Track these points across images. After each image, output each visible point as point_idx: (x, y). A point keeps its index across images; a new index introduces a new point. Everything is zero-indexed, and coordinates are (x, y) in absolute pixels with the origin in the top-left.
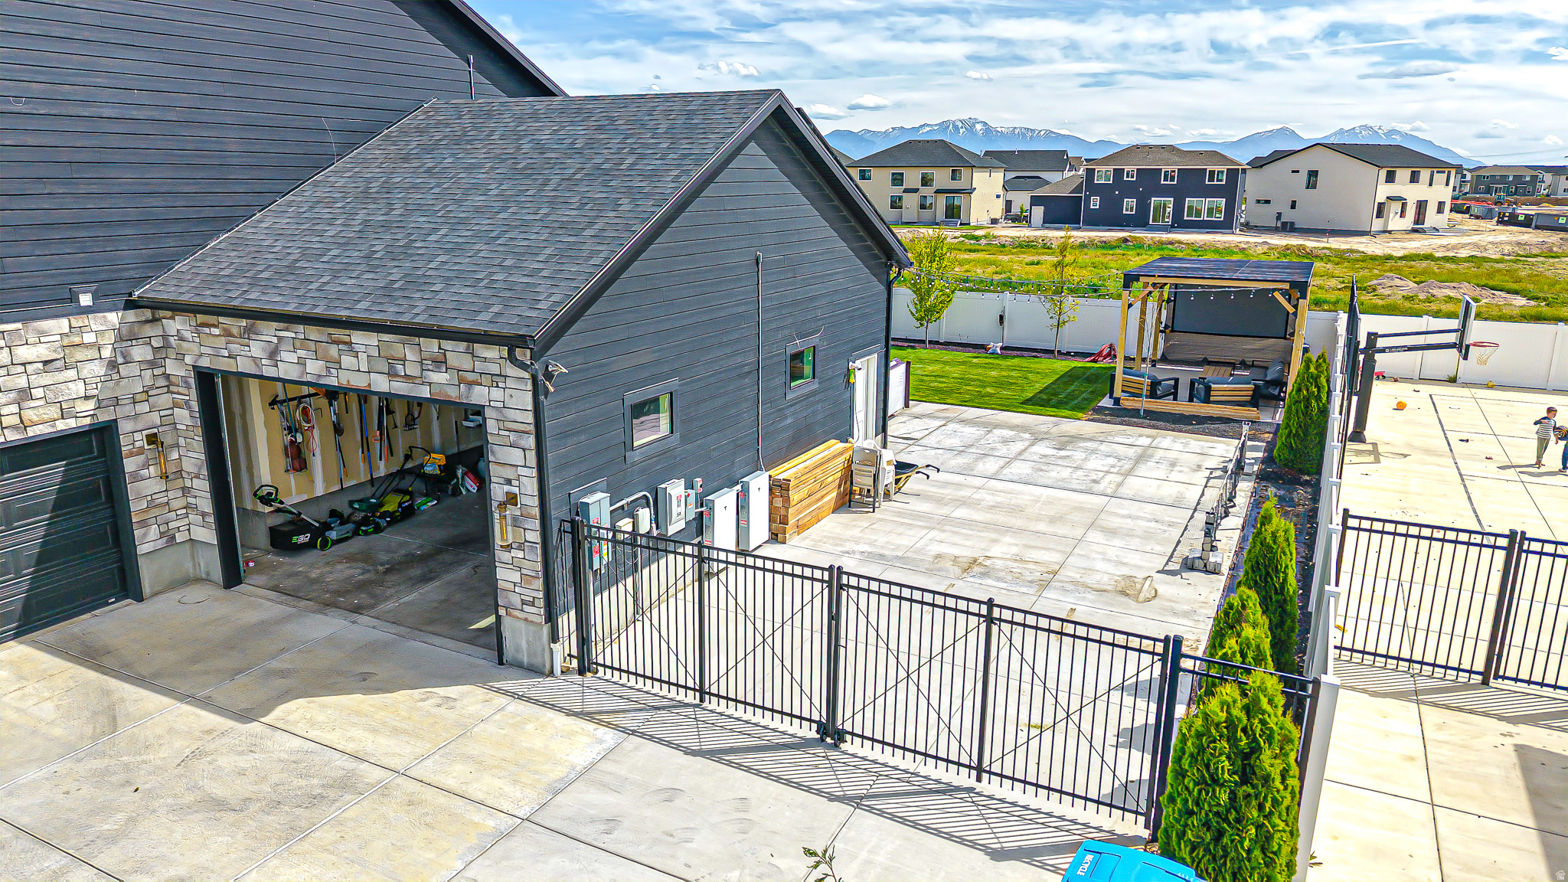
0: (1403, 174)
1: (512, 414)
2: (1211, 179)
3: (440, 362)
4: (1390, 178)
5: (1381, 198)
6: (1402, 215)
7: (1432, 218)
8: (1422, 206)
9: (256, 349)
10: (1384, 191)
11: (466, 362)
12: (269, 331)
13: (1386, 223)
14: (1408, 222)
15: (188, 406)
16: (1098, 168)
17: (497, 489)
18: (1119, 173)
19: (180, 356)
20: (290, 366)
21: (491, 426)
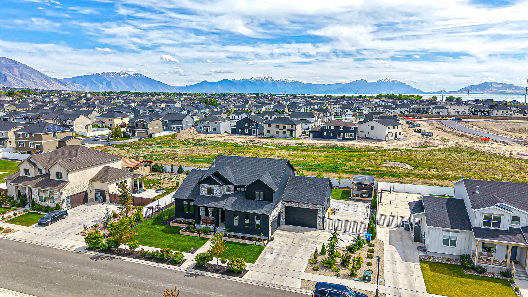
0: (391, 127)
1: (320, 210)
2: (351, 129)
4: (389, 128)
5: (387, 133)
6: (392, 136)
7: (398, 136)
8: (396, 133)
10: (388, 131)
11: (316, 206)
13: (389, 138)
14: (393, 137)
15: (284, 209)
16: (325, 126)
17: (318, 216)
18: (330, 127)
19: (284, 205)
20: (297, 206)
21: (318, 211)
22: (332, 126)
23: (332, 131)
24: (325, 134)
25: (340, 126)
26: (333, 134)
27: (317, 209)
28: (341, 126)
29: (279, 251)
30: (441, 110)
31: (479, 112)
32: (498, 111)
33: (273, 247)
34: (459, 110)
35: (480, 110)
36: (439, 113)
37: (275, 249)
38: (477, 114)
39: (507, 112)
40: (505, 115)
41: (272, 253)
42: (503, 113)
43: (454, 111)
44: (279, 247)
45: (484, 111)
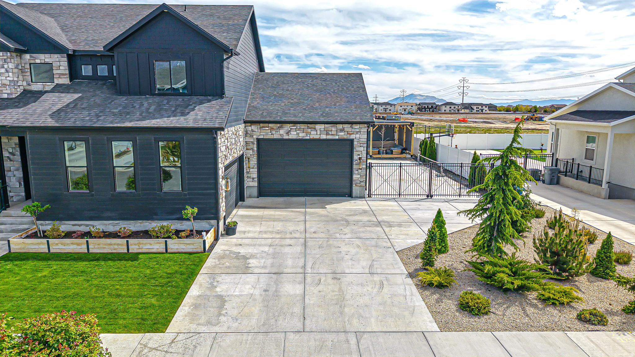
1: (361, 140)
3: (342, 130)
9: (282, 132)
11: (350, 130)
12: (287, 127)
15: (252, 149)
17: (356, 157)
19: (252, 136)
20: (293, 135)
21: (355, 143)
27: (352, 137)
29: (270, 261)
30: (388, 107)
32: (445, 107)
33: (242, 251)
34: (406, 107)
35: (428, 106)
36: (385, 110)
37: (253, 256)
38: (425, 111)
39: (455, 108)
40: (452, 111)
41: (246, 270)
43: (401, 108)
44: (266, 249)
45: (432, 106)
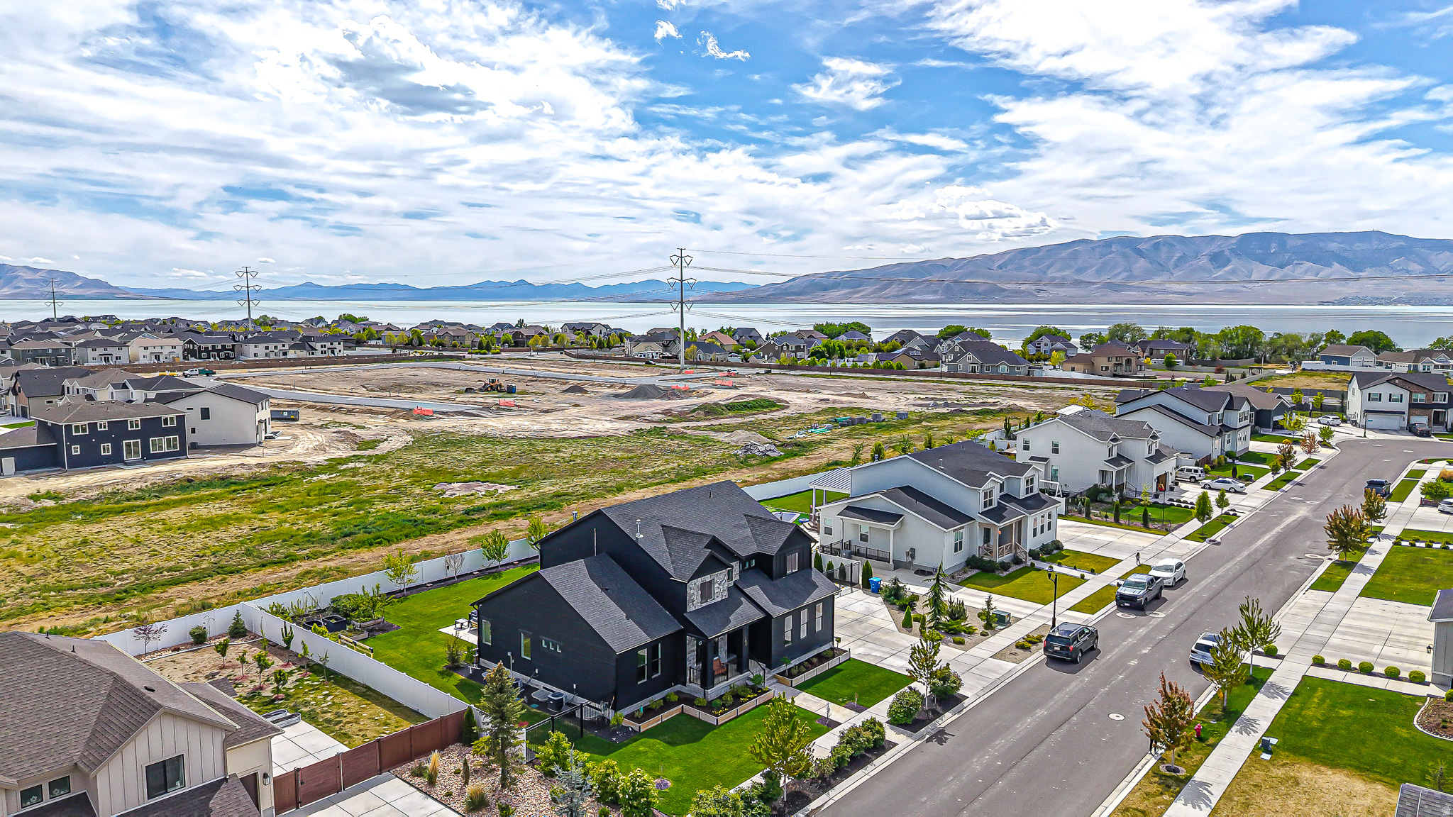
2: (166, 423)
4: (258, 409)
6: (263, 430)
10: (257, 418)
13: (260, 438)
14: (264, 434)
16: (74, 424)
18: (93, 426)
22: (99, 422)
23: (104, 437)
24: (76, 450)
25: (130, 419)
26: (106, 449)
28: (133, 419)
30: (110, 350)
31: (211, 351)
32: (256, 347)
34: (158, 350)
35: (213, 346)
36: (107, 360)
38: (209, 357)
39: (276, 347)
40: (272, 356)
42: (267, 351)
43: (147, 352)
45: (224, 347)
